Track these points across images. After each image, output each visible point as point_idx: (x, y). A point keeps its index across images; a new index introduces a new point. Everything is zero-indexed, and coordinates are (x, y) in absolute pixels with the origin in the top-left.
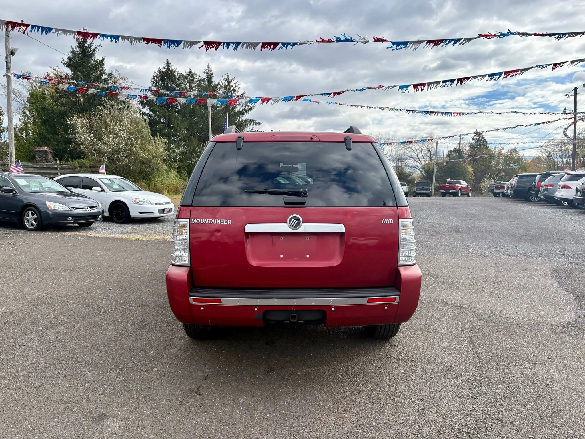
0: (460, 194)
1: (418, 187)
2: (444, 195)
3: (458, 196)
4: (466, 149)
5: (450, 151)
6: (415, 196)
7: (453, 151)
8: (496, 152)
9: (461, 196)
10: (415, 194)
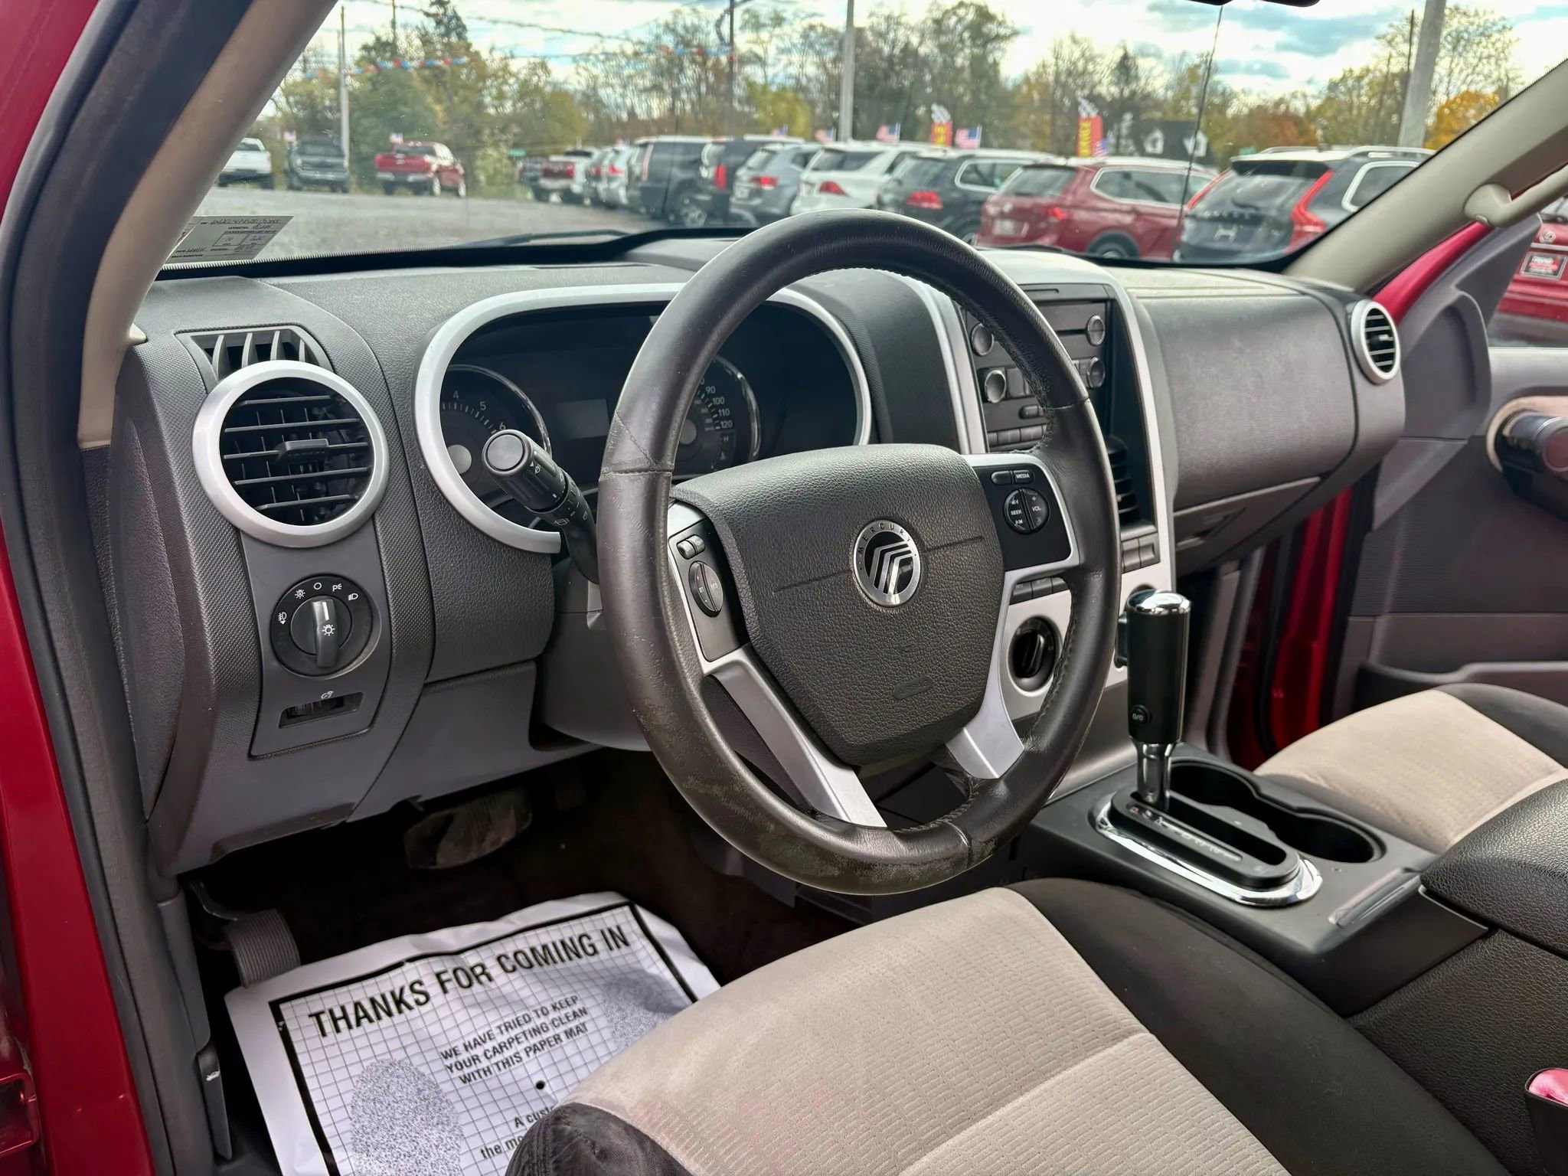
0: (437, 188)
1: (307, 159)
2: (389, 188)
3: (432, 194)
4: (410, 45)
5: (365, 48)
6: (299, 189)
7: (374, 48)
8: (493, 61)
9: (441, 195)
10: (296, 183)
